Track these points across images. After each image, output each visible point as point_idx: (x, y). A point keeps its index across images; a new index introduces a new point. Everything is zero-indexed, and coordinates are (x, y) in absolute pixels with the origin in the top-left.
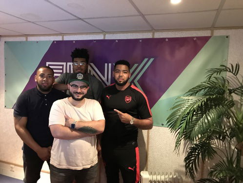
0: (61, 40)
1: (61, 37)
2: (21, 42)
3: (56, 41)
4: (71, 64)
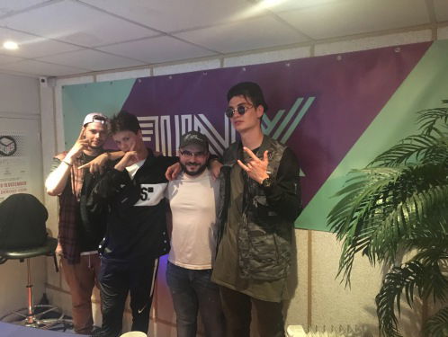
0: (149, 75)
1: (149, 70)
2: (86, 85)
3: (141, 79)
4: (167, 118)
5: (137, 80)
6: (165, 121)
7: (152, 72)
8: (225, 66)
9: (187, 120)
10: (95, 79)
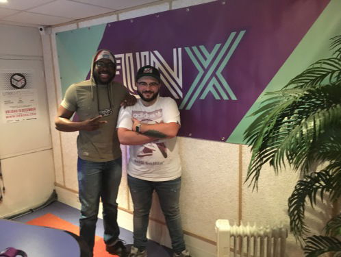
0: (116, 20)
1: (116, 16)
2: (72, 31)
3: (110, 23)
4: (130, 55)
5: (108, 24)
6: (129, 58)
8: (173, 8)
9: (145, 56)
10: (78, 25)
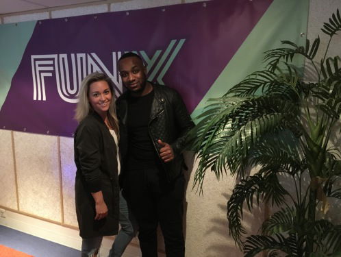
0: (48, 18)
1: (48, 13)
3: (42, 21)
4: (65, 56)
5: (38, 21)
6: (63, 59)
7: (50, 14)
8: (112, 11)
9: (81, 58)
10: (2, 20)
